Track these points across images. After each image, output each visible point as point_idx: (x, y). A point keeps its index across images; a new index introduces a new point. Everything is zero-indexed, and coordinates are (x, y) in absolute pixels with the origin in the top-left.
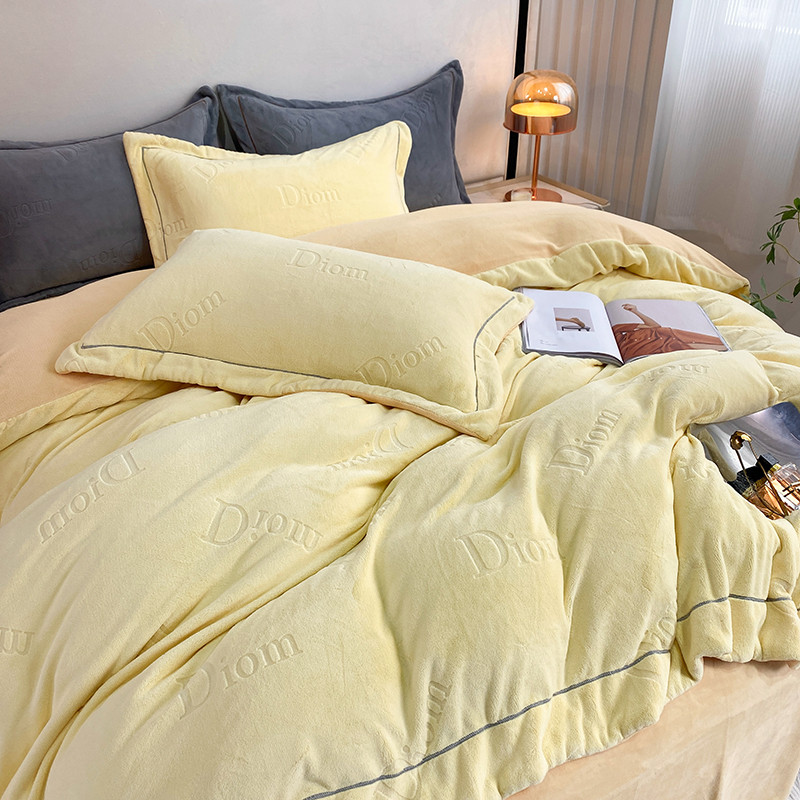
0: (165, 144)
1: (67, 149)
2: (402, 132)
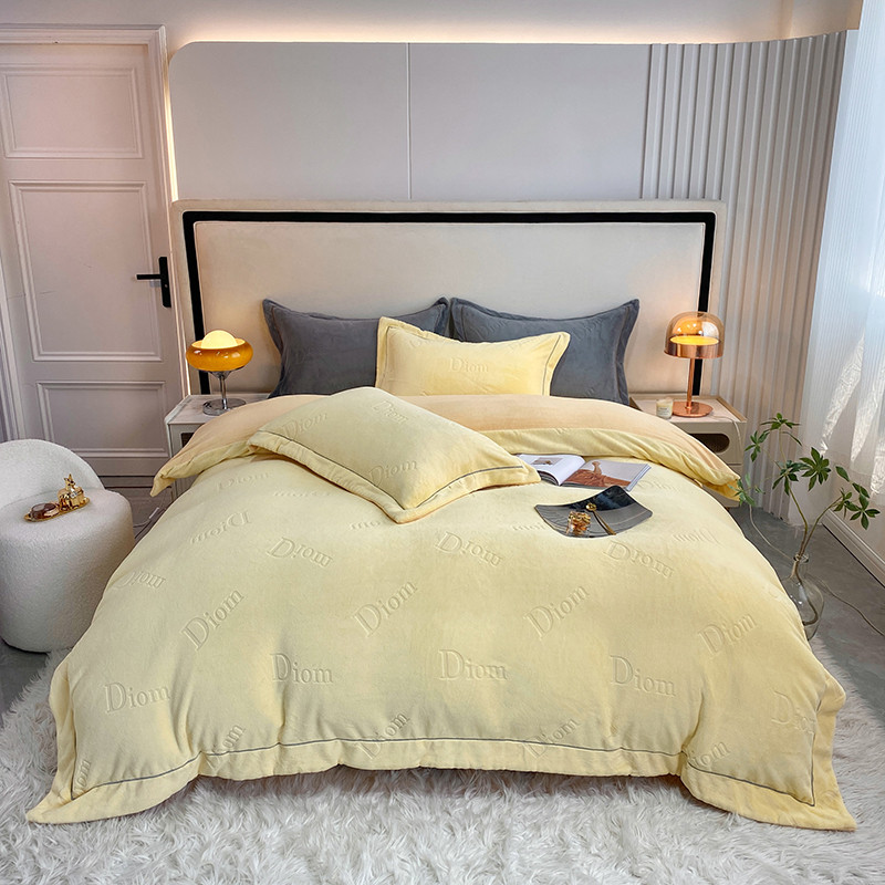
0: (403, 327)
1: (350, 322)
2: (562, 340)
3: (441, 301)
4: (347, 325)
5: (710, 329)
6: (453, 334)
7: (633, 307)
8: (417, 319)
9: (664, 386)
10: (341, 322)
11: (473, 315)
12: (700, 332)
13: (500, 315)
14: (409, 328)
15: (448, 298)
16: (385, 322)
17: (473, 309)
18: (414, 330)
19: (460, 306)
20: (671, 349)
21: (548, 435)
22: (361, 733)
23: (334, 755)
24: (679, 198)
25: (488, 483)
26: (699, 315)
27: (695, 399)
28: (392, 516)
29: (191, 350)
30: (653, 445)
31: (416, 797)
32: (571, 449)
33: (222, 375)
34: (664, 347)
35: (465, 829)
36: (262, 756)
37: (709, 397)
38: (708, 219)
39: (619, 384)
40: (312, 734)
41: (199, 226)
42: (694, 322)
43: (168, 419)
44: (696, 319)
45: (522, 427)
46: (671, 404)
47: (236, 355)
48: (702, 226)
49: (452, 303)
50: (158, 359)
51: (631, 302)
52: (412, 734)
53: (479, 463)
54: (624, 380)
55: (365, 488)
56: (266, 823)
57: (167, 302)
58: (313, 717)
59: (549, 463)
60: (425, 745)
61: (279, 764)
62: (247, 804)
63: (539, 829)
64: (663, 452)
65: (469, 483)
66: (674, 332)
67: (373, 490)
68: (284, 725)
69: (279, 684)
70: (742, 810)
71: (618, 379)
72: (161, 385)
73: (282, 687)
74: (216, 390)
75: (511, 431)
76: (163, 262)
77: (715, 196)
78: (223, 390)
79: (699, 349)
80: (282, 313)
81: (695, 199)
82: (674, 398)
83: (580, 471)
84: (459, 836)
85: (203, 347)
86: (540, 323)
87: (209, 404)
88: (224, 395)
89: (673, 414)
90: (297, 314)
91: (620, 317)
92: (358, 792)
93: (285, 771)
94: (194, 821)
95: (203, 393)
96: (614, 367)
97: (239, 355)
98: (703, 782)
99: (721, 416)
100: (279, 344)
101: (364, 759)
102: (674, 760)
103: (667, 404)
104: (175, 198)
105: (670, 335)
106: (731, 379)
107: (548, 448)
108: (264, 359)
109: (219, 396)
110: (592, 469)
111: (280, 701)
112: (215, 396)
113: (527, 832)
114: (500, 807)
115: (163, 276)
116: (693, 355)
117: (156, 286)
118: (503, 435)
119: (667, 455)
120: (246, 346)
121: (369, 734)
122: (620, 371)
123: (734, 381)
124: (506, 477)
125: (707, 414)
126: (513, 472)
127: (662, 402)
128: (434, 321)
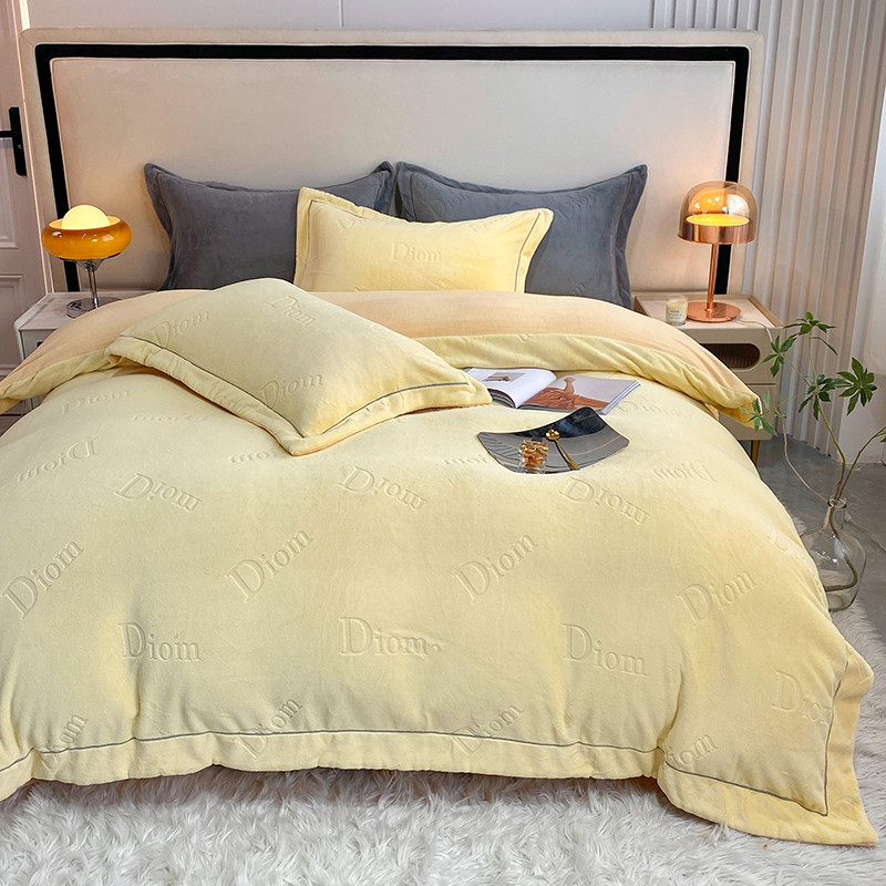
0: (330, 201)
1: (260, 194)
2: (542, 219)
3: (384, 167)
4: (256, 198)
5: (737, 205)
6: (400, 213)
7: (638, 177)
8: (350, 191)
9: (679, 281)
10: (249, 194)
11: (426, 185)
12: (725, 209)
13: (462, 186)
14: (338, 203)
15: (393, 163)
16: (307, 194)
17: (426, 178)
18: (346, 206)
19: (408, 174)
20: (687, 232)
21: (508, 343)
22: (240, 724)
23: (207, 753)
24: (702, 27)
25: (421, 404)
26: (726, 186)
27: (718, 299)
28: (286, 446)
29: (49, 231)
30: (646, 356)
31: (316, 806)
32: (538, 361)
33: (91, 266)
34: (677, 230)
35: (374, 845)
36: (112, 755)
37: (738, 296)
38: (740, 56)
39: (619, 280)
40: (176, 725)
41: (58, 65)
42: (717, 195)
43: (19, 324)
44: (723, 190)
45: (474, 332)
46: (685, 305)
47: (107, 238)
48: (729, 67)
49: (398, 169)
50: (14, 246)
51: (636, 169)
52: (307, 726)
53: (409, 379)
54: (626, 274)
55: (255, 410)
56: (117, 838)
57: (21, 168)
58: (175, 703)
59: (506, 379)
60: (325, 739)
61: (135, 764)
62: (95, 815)
63: (470, 846)
64: (658, 364)
65: (394, 404)
66: (690, 209)
67: (266, 413)
68: (138, 715)
69: (132, 662)
70: (734, 821)
71: (618, 271)
72: (18, 279)
73: (136, 666)
74: (85, 286)
75: (459, 338)
76: (14, 114)
77: (749, 25)
78: (94, 286)
79: (723, 231)
80: (169, 182)
81: (723, 29)
82: (690, 298)
83: (546, 390)
84: (365, 854)
85: (63, 228)
86: (514, 196)
87: (74, 304)
88: (94, 293)
89: (688, 318)
90: (190, 184)
91: (620, 188)
92: (240, 800)
93: (142, 774)
94: (24, 837)
95: (69, 290)
96: (612, 256)
97: (112, 238)
98: (683, 786)
99: (750, 321)
100: (166, 222)
101: (246, 757)
102: (648, 758)
103: (680, 304)
104: (26, 25)
105: (686, 213)
106: (768, 271)
107: (508, 361)
108: (147, 243)
109: (87, 294)
110: (562, 386)
111: (133, 683)
112: (85, 294)
113: (454, 849)
114: (422, 817)
115: (15, 133)
116: (714, 238)
117: (6, 147)
118: (448, 343)
119: (663, 369)
120: (121, 226)
121: (250, 725)
122: (620, 261)
123: (773, 274)
124: (445, 396)
125: (732, 319)
126: (455, 390)
127: (673, 303)
128: (373, 194)
